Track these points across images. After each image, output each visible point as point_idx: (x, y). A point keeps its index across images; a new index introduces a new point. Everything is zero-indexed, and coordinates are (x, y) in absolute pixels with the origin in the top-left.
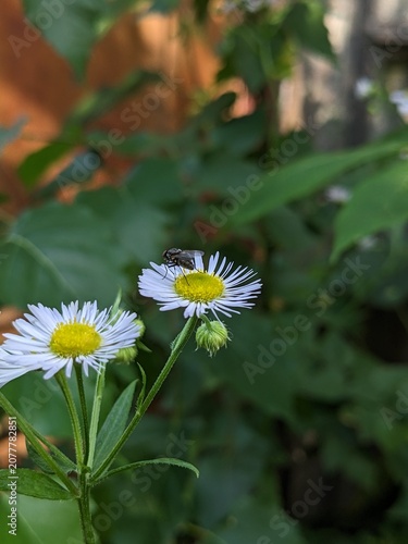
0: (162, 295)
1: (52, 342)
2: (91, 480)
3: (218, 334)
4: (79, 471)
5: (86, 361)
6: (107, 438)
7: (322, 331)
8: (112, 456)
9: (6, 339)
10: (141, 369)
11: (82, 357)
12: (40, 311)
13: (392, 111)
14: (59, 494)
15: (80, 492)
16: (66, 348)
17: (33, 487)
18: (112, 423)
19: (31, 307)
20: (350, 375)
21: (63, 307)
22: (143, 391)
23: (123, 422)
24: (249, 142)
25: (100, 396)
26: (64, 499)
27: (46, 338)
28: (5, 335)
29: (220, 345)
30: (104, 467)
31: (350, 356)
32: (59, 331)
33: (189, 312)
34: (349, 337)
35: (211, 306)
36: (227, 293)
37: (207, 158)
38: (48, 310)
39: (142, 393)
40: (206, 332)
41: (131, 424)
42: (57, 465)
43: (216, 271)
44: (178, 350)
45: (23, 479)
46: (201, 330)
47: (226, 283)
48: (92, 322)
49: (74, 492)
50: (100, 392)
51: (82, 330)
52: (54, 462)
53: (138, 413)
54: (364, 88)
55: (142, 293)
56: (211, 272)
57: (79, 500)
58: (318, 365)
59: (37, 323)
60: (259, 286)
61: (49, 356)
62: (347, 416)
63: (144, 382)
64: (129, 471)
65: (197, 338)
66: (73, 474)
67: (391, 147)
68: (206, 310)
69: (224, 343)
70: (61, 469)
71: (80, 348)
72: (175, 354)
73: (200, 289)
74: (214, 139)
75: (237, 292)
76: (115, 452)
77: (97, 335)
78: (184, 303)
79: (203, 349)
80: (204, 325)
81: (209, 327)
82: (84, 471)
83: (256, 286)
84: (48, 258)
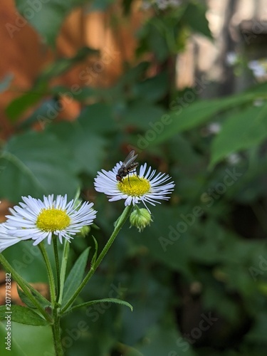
0: (110, 191)
1: (38, 221)
2: (60, 313)
3: (144, 217)
4: (52, 307)
5: (61, 233)
6: (71, 285)
7: (204, 218)
8: (74, 297)
9: (8, 219)
10: (95, 239)
11: (58, 231)
12: (30, 200)
13: (250, 74)
14: (39, 322)
15: (53, 321)
16: (47, 225)
17: (22, 317)
18: (73, 275)
19: (24, 198)
20: (221, 247)
21: (45, 198)
22: (96, 254)
23: (81, 275)
24: (157, 94)
25: (66, 258)
26: (43, 325)
27: (34, 219)
28: (7, 216)
29: (146, 224)
30: (69, 304)
31: (221, 234)
32: (43, 214)
33: (128, 202)
34: (221, 222)
35: (142, 198)
36: (153, 190)
37: (131, 104)
38: (35, 200)
39: (95, 256)
40: (137, 216)
41: (87, 276)
42: (38, 303)
43: (144, 176)
44: (119, 227)
45: (16, 312)
46: (134, 215)
47: (151, 184)
48: (64, 208)
49: (49, 321)
50: (67, 255)
51: (58, 213)
52: (37, 301)
53: (92, 268)
54: (232, 59)
55: (97, 189)
56: (141, 176)
57: (53, 326)
58: (201, 240)
59: (28, 209)
60: (173, 186)
61: (36, 230)
62: (220, 274)
63: (96, 248)
64: (84, 307)
65: (131, 219)
66: (49, 309)
67: (249, 96)
68: (139, 201)
69: (149, 223)
70: (41, 305)
71: (56, 225)
72: (117, 230)
73: (135, 187)
74: (135, 91)
75: (158, 190)
76: (77, 294)
77: (67, 217)
78: (125, 196)
79: (134, 227)
80: (135, 211)
81: (139, 213)
82: (57, 307)
83: (171, 186)
84: (28, 167)
